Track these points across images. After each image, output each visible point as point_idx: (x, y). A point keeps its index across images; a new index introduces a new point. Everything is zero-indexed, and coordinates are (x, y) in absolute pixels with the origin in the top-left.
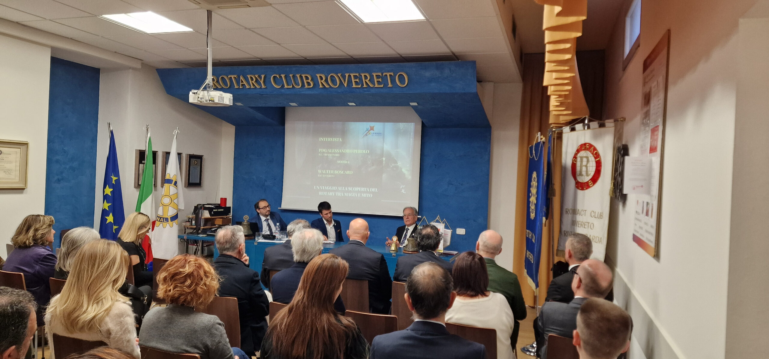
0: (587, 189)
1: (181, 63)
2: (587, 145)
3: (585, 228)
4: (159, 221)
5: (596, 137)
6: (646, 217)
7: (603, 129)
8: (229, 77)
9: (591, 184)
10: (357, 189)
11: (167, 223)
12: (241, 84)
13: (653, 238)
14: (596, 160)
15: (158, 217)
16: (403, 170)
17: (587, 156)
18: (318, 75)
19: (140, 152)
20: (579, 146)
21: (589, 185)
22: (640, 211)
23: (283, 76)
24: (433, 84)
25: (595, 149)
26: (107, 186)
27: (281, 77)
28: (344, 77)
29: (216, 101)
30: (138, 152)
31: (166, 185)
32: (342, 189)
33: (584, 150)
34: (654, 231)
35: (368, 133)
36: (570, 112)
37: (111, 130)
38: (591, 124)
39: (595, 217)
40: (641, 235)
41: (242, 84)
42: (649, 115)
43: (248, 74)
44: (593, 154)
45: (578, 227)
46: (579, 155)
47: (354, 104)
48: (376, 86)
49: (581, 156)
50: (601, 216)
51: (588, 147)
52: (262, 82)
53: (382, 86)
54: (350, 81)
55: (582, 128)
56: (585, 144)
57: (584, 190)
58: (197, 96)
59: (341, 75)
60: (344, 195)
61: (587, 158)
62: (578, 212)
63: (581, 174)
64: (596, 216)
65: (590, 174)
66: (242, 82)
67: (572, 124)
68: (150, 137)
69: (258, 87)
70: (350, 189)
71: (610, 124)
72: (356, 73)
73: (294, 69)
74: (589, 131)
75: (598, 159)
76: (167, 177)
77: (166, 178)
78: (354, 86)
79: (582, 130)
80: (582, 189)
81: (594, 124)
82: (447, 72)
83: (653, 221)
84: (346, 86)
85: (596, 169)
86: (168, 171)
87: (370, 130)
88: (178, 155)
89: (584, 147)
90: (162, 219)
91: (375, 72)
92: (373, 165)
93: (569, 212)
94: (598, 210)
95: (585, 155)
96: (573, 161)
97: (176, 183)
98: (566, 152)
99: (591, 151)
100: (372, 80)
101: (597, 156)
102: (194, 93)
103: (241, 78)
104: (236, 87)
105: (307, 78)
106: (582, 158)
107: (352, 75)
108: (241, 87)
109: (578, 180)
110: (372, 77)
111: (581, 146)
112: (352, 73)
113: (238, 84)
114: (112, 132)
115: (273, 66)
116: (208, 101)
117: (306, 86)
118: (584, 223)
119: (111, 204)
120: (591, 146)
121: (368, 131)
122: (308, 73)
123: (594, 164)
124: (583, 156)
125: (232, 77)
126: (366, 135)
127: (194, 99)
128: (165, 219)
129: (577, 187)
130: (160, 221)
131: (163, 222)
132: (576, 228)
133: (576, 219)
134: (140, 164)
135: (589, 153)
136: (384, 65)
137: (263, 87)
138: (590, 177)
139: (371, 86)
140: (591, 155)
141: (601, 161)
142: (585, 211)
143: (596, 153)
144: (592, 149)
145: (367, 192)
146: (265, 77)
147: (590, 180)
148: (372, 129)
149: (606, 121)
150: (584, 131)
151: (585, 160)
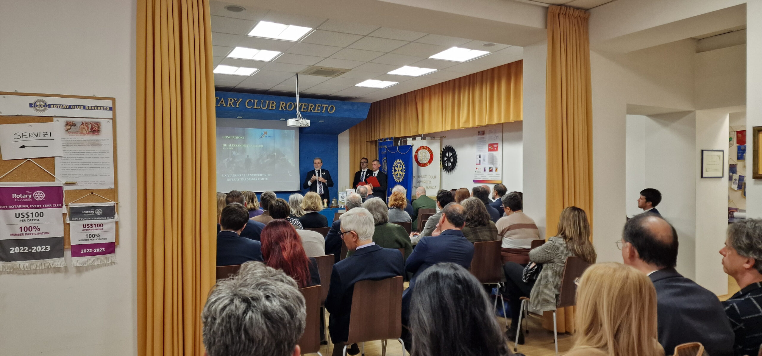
0: (425, 166)
9: (428, 164)
10: (256, 175)
16: (290, 161)
17: (424, 151)
18: (281, 103)
20: (419, 147)
23: (256, 101)
24: (346, 113)
27: (254, 101)
32: (245, 175)
44: (428, 151)
46: (419, 151)
48: (316, 111)
53: (319, 112)
60: (247, 179)
63: (421, 160)
65: (427, 160)
70: (251, 175)
72: (306, 103)
80: (423, 166)
85: (430, 157)
91: (318, 104)
92: (268, 158)
96: (415, 154)
100: (314, 109)
105: (273, 103)
109: (419, 162)
110: (315, 106)
112: (303, 103)
117: (270, 108)
121: (262, 135)
122: (274, 101)
124: (422, 151)
129: (419, 166)
135: (426, 150)
136: (324, 100)
139: (313, 111)
141: (433, 154)
145: (264, 177)
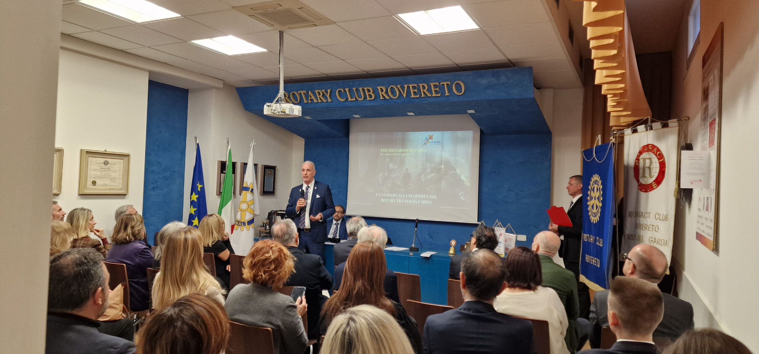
0: (650, 191)
1: (257, 81)
2: (650, 146)
3: (649, 230)
4: (237, 225)
5: (659, 137)
6: (707, 212)
7: (666, 129)
8: (299, 92)
9: (654, 186)
11: (244, 227)
12: (309, 98)
13: (711, 232)
14: (660, 161)
15: (236, 222)
17: (650, 157)
19: (221, 163)
20: (642, 148)
21: (652, 186)
22: (702, 208)
25: (658, 150)
26: (194, 193)
28: (403, 88)
29: (287, 112)
30: (220, 163)
31: (244, 192)
33: (647, 151)
34: (712, 225)
35: (426, 142)
36: (630, 113)
37: (197, 143)
38: (654, 125)
39: (660, 220)
40: (703, 231)
41: (311, 98)
42: (708, 109)
43: (316, 89)
44: (656, 155)
45: (642, 230)
46: (641, 157)
47: (412, 114)
49: (644, 157)
50: (666, 218)
51: (651, 148)
52: (328, 96)
54: (409, 93)
55: (644, 129)
56: (648, 145)
57: (648, 192)
58: (270, 108)
59: (400, 86)
61: (650, 159)
62: (642, 215)
63: (644, 176)
64: (661, 218)
65: (654, 175)
66: (311, 97)
67: (634, 126)
68: (230, 149)
69: (324, 101)
71: (673, 123)
73: (357, 83)
74: (651, 132)
75: (662, 160)
76: (245, 185)
77: (243, 186)
78: (413, 96)
79: (644, 132)
80: (646, 191)
81: (657, 125)
82: (503, 79)
83: (711, 215)
84: (405, 97)
85: (660, 170)
86: (245, 180)
87: (429, 139)
88: (254, 165)
89: (647, 148)
90: (240, 223)
93: (632, 215)
94: (663, 212)
95: (648, 156)
96: (635, 163)
97: (252, 190)
98: (628, 154)
99: (654, 153)
101: (660, 156)
102: (268, 106)
103: (310, 93)
104: (305, 102)
106: (644, 159)
107: (411, 86)
108: (309, 102)
109: (640, 182)
111: (644, 147)
113: (307, 98)
114: (198, 145)
115: (338, 81)
116: (281, 112)
118: (648, 226)
119: (196, 209)
120: (654, 146)
121: (427, 140)
123: (658, 165)
124: (645, 157)
125: (302, 92)
126: (425, 144)
127: (268, 111)
128: (242, 223)
129: (641, 190)
130: (239, 224)
131: (241, 226)
132: (640, 232)
133: (639, 221)
134: (222, 174)
135: (652, 154)
137: (329, 101)
138: (654, 179)
140: (654, 156)
141: (665, 161)
142: (649, 213)
143: (660, 154)
144: (655, 150)
146: (331, 92)
147: (653, 182)
148: (431, 137)
149: (669, 121)
150: (646, 133)
151: (648, 161)
